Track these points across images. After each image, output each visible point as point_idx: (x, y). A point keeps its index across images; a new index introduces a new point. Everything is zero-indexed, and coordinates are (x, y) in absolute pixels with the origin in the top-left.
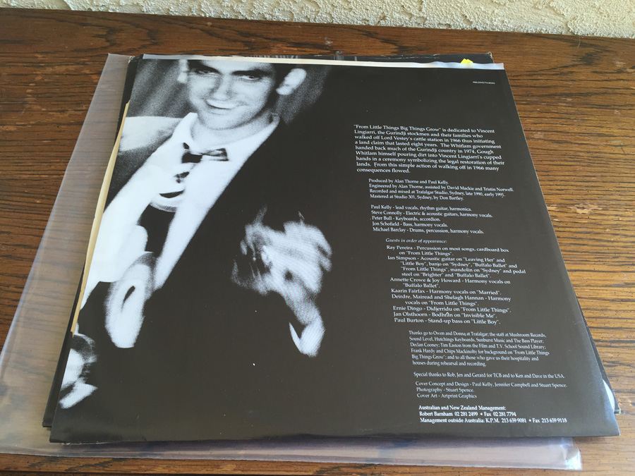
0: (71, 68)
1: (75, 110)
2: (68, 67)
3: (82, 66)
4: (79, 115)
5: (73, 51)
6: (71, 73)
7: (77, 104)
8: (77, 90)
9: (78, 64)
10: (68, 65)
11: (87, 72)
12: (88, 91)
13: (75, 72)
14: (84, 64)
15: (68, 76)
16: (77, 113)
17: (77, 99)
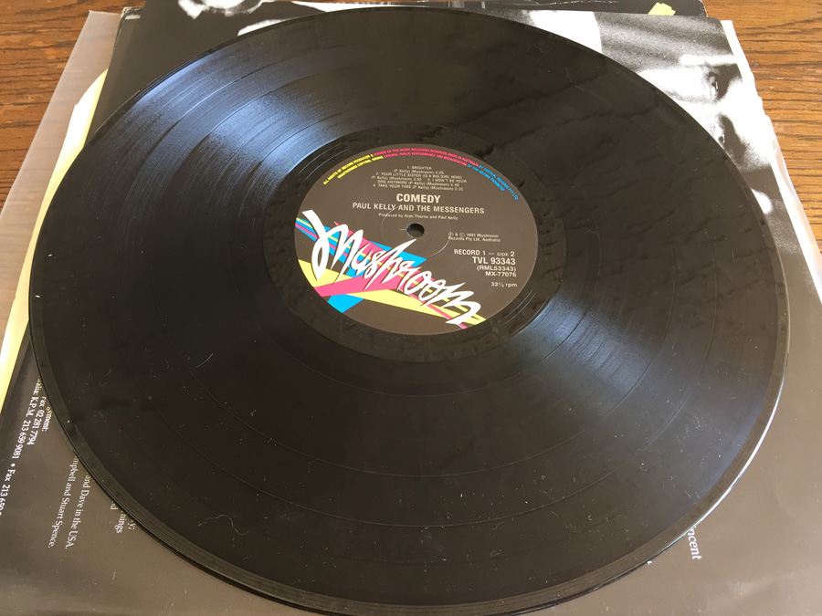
0: (15, 39)
1: (14, 104)
2: (8, 38)
3: (31, 36)
4: (21, 111)
5: (17, 13)
6: (12, 47)
7: (18, 94)
8: (20, 73)
9: (25, 32)
10: (9, 34)
11: (40, 44)
12: (38, 73)
13: (20, 44)
14: (34, 32)
15: (8, 52)
16: (19, 107)
17: (18, 88)
